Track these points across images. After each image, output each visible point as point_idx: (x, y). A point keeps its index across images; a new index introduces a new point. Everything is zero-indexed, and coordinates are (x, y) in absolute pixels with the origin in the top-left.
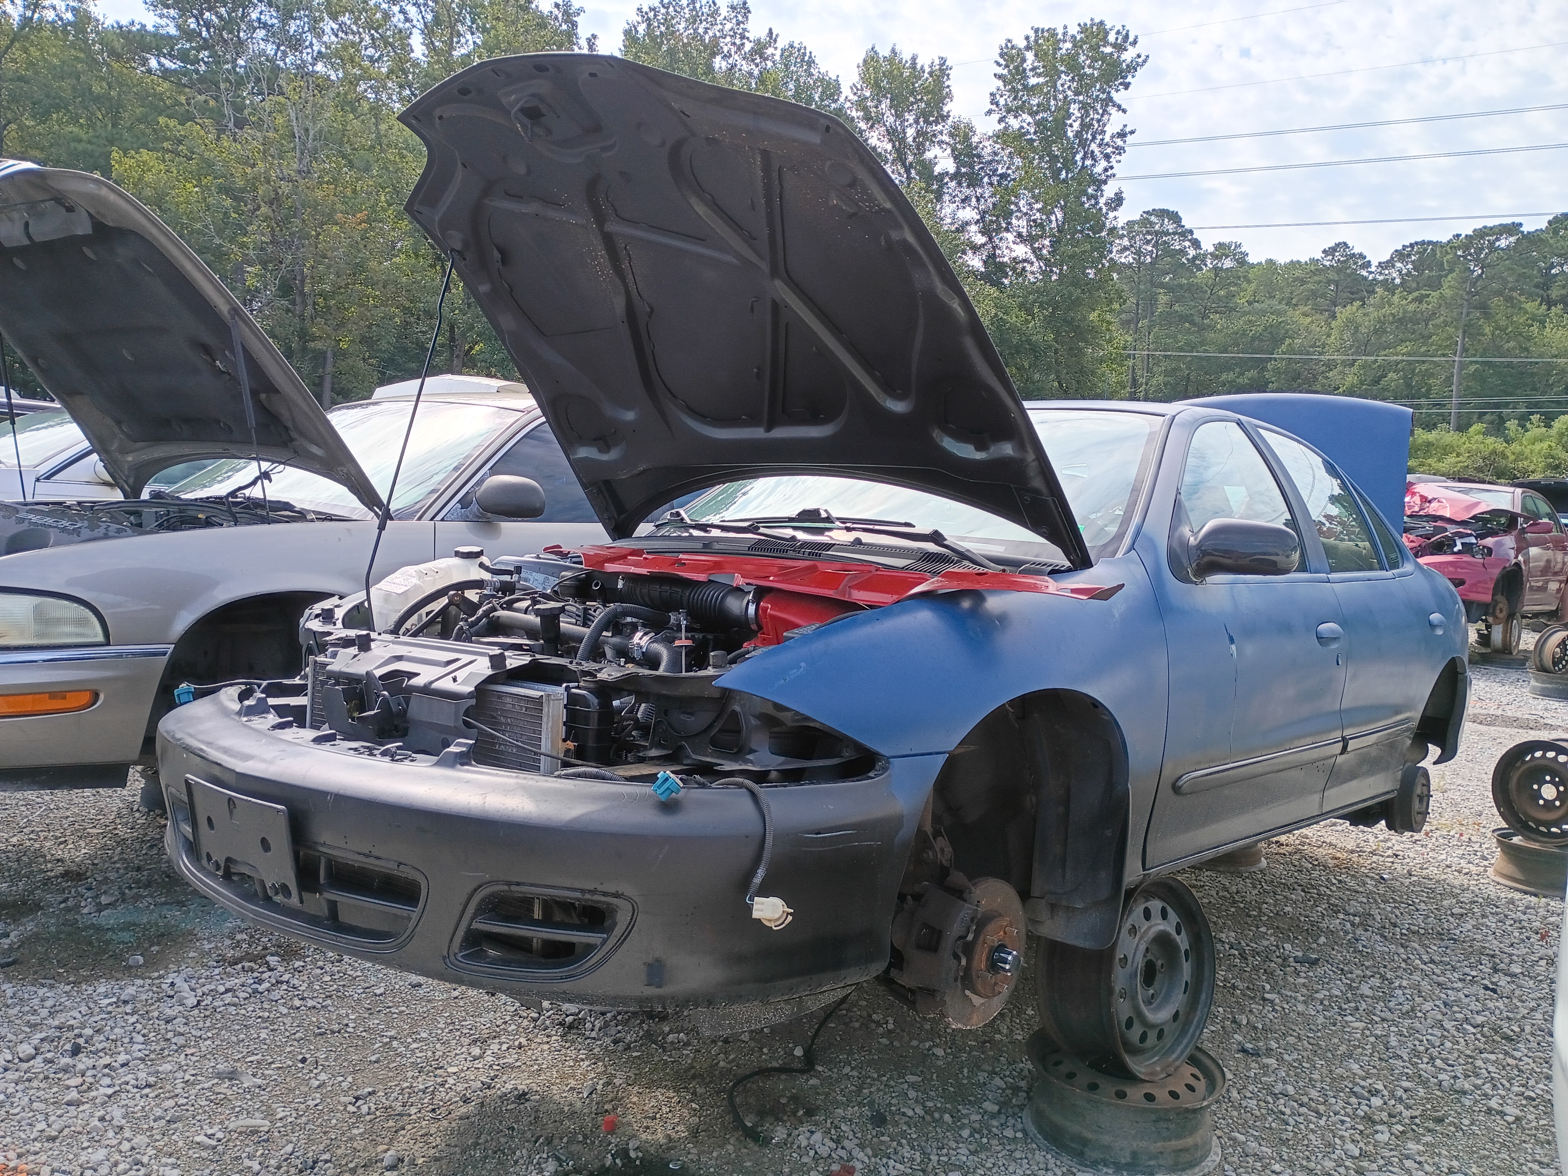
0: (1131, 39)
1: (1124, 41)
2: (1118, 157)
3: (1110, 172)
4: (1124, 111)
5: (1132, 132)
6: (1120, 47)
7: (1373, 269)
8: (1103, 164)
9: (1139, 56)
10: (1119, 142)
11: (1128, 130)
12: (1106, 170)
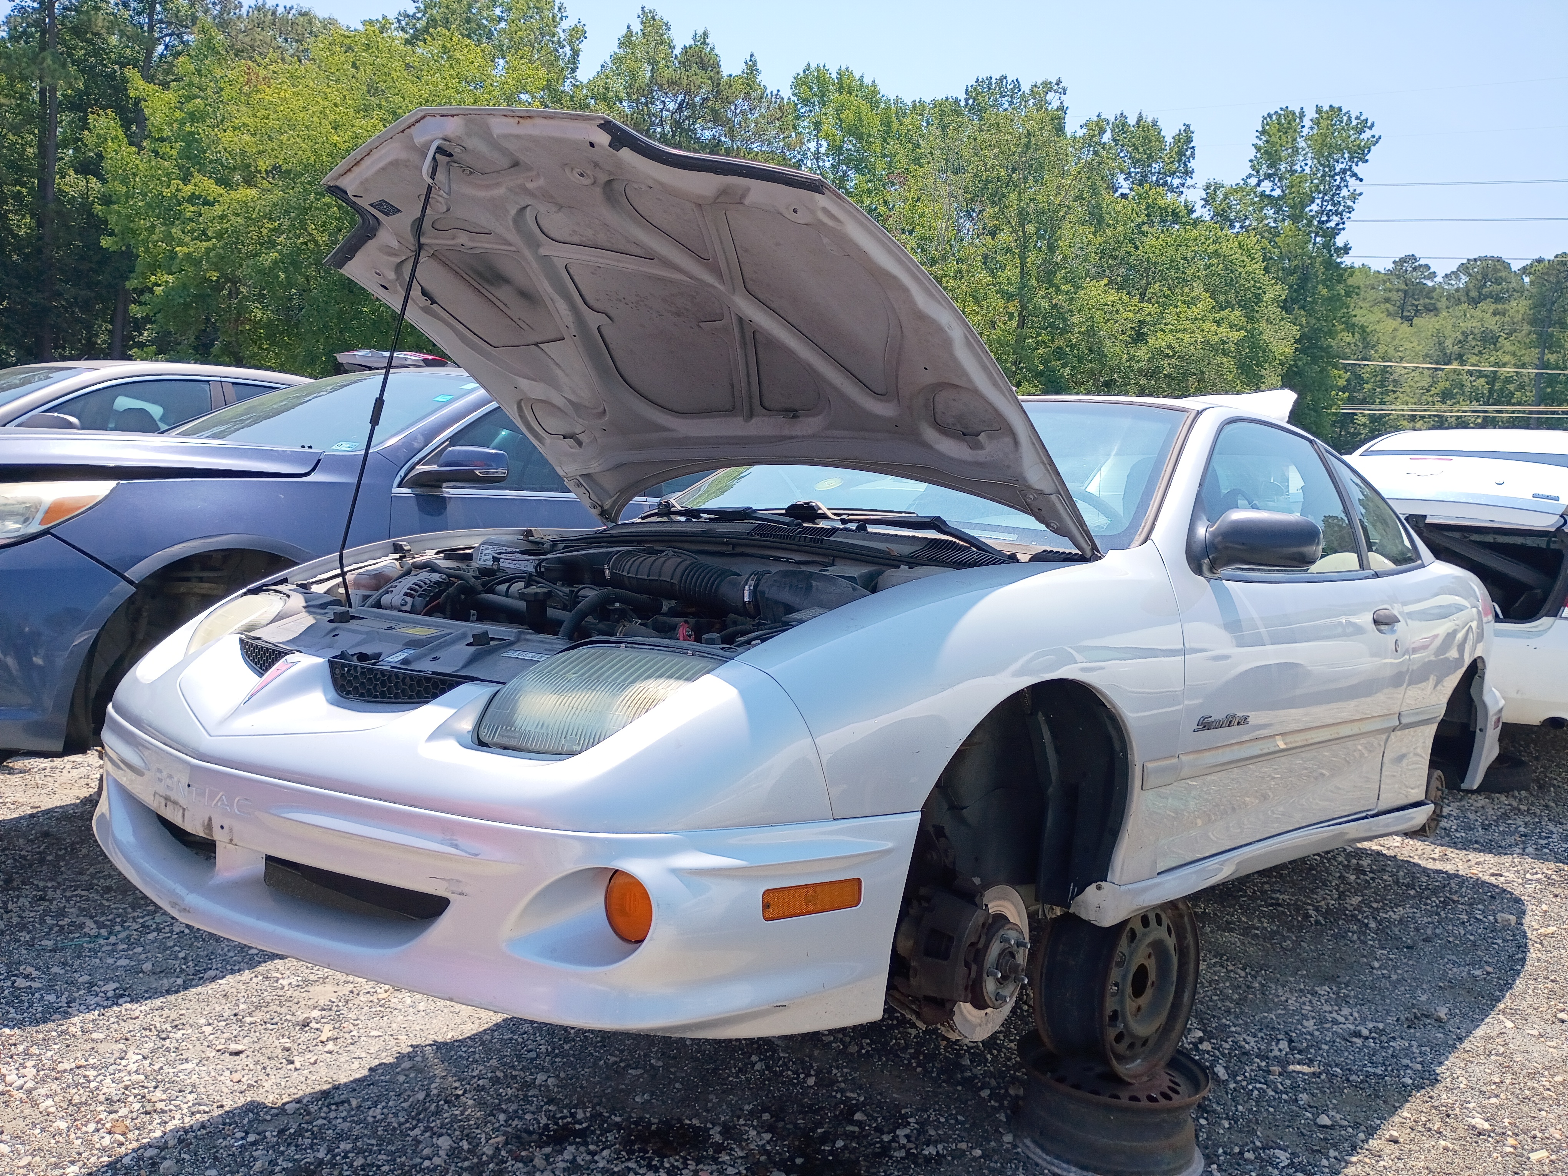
0: (1369, 124)
1: (1364, 125)
2: (1348, 215)
3: (1341, 226)
4: (1361, 180)
5: (1361, 194)
6: (1361, 132)
7: (1439, 279)
8: (1335, 219)
9: (1373, 137)
10: (1349, 203)
11: (1357, 192)
12: (1338, 224)
